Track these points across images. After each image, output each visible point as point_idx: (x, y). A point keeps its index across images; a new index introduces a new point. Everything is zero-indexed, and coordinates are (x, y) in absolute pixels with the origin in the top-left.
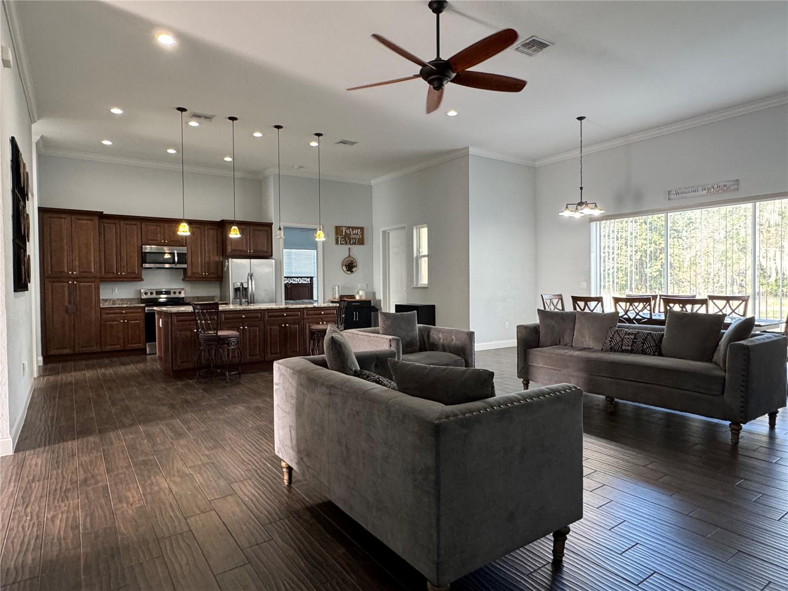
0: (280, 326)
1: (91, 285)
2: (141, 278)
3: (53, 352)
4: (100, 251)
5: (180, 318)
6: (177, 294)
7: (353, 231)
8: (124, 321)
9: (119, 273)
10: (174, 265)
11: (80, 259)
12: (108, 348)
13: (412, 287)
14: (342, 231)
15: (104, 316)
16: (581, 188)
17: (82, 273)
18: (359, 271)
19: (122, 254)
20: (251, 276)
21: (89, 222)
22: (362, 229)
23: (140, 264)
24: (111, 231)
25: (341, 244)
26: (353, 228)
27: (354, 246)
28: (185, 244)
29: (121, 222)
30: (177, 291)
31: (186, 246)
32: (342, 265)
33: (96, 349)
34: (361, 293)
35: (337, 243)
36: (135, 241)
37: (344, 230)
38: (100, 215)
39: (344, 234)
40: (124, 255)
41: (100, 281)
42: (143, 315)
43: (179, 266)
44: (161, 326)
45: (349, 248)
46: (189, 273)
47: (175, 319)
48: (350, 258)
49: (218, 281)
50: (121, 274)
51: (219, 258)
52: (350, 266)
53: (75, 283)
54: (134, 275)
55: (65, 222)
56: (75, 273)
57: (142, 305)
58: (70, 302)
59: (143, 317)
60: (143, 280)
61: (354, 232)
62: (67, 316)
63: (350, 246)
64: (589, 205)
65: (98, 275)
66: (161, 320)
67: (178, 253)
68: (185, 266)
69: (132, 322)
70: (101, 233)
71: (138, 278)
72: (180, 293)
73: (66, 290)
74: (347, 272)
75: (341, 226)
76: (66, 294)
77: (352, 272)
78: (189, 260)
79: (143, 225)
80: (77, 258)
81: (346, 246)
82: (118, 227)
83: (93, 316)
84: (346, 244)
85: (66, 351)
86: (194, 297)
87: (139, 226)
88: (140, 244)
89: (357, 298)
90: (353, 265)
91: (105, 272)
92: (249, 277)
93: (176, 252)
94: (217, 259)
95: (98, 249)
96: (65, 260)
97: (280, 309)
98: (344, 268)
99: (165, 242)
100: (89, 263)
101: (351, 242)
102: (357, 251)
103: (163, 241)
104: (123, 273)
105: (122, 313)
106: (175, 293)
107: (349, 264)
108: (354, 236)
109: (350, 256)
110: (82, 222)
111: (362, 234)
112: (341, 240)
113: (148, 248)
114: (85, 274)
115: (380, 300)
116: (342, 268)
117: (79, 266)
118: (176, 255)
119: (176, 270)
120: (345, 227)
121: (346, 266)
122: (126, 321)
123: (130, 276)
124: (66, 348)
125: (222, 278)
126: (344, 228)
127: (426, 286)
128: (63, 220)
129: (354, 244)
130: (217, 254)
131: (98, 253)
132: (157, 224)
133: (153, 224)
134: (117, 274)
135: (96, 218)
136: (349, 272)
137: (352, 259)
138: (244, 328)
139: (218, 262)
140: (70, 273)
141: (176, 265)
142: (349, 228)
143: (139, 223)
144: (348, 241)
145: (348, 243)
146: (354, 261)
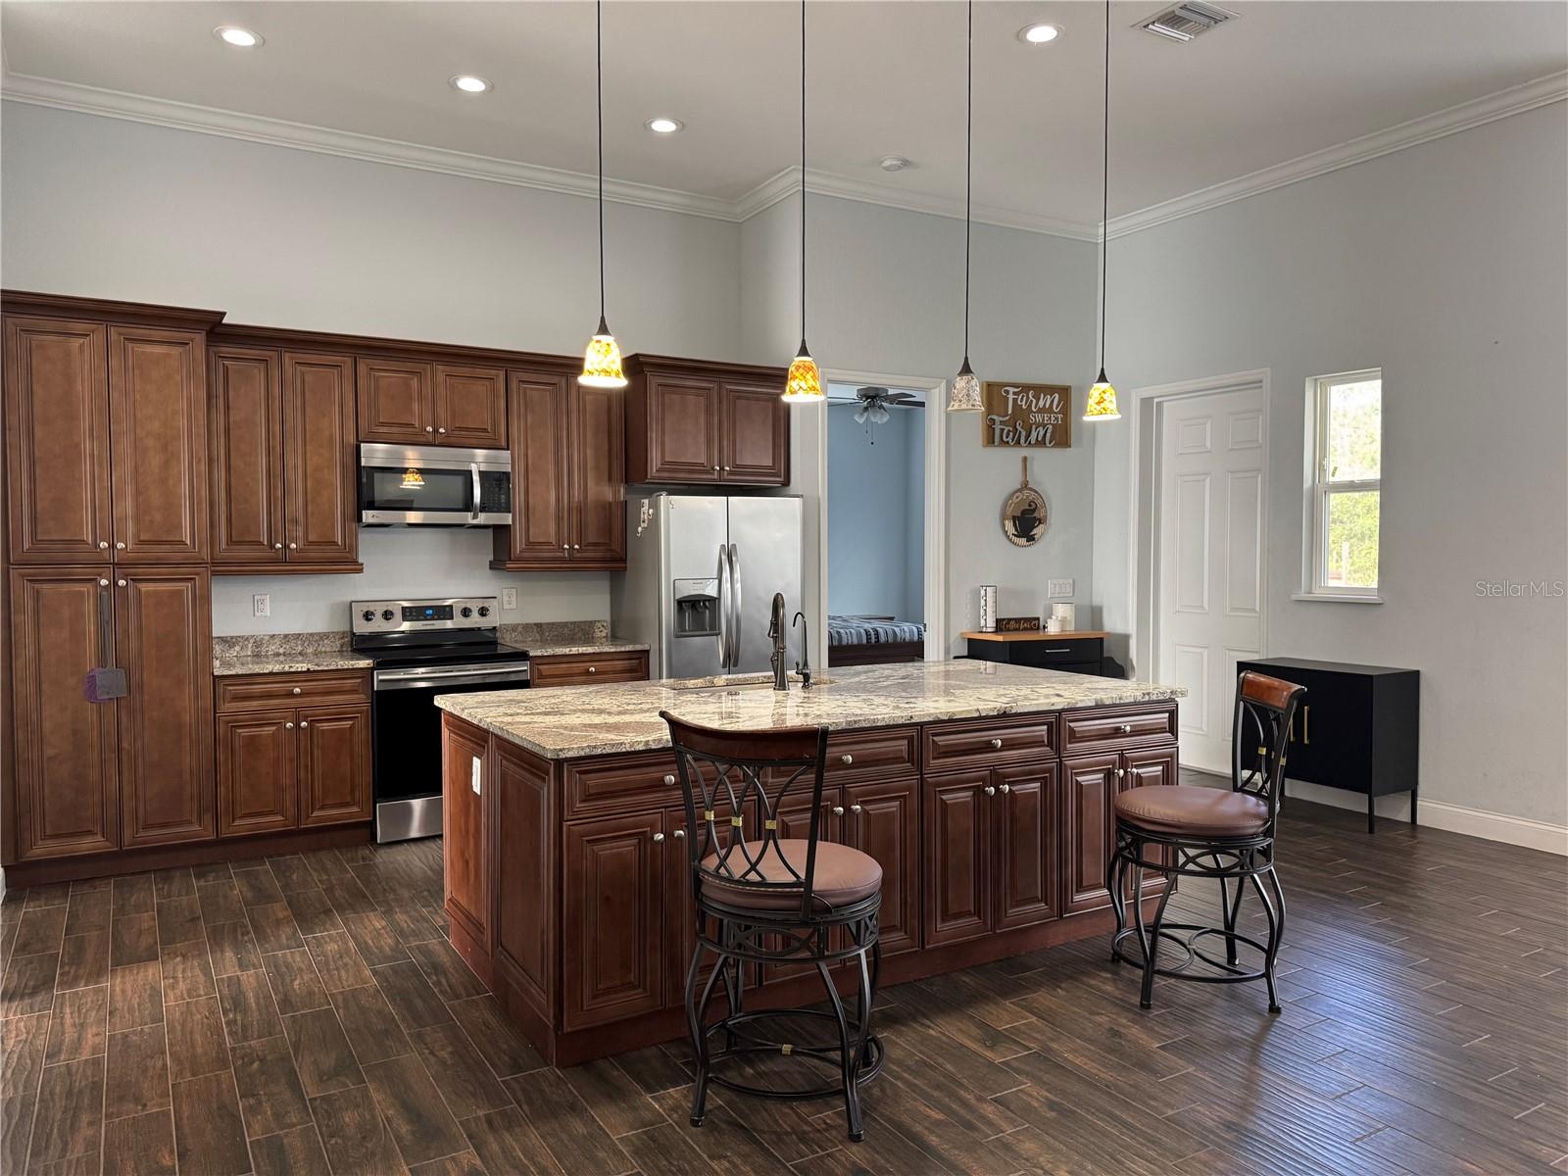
0: (979, 791)
1: (179, 593)
2: (355, 562)
3: (41, 849)
4: (210, 460)
5: (595, 781)
6: (475, 614)
7: (1038, 400)
8: (297, 725)
9: (279, 545)
10: (470, 515)
11: (138, 493)
12: (243, 826)
13: (1294, 597)
14: (1006, 400)
15: (228, 707)
17: (145, 547)
18: (1052, 535)
19: (290, 475)
20: (729, 554)
21: (175, 351)
22: (1064, 392)
23: (351, 509)
24: (251, 387)
25: (1002, 443)
26: (1040, 390)
27: (1039, 451)
28: (503, 443)
29: (287, 357)
30: (475, 607)
31: (508, 449)
32: (1003, 518)
33: (197, 830)
34: (1062, 611)
35: (990, 440)
36: (335, 425)
37: (1011, 397)
38: (211, 327)
39: (1010, 412)
40: (295, 478)
41: (215, 573)
42: (361, 700)
43: (483, 518)
44: (477, 789)
45: (1025, 459)
46: (518, 544)
47: (572, 782)
48: (1025, 492)
49: (607, 569)
50: (286, 546)
51: (616, 493)
52: (1026, 521)
53: (122, 583)
54: (329, 553)
55: (83, 348)
56: (121, 545)
57: (364, 663)
58: (102, 662)
59: (366, 707)
60: (360, 571)
61: (1041, 404)
62: (90, 709)
63: (1027, 452)
65: (206, 555)
66: (477, 762)
67: (481, 473)
68: (507, 519)
69: (326, 726)
70: (216, 397)
71: (345, 562)
72: (483, 612)
73: (89, 607)
74: (1016, 540)
75: (1006, 380)
76: (91, 627)
77: (1031, 539)
78: (518, 499)
79: (362, 368)
80: (129, 490)
81: (1017, 450)
82: (276, 374)
83: (188, 705)
84: (1018, 443)
85: (87, 845)
86: (527, 627)
87: (348, 370)
88: (351, 439)
89: (1053, 629)
90: (1036, 515)
91: (230, 541)
92: (724, 557)
93: (474, 468)
94: (608, 493)
95: (204, 455)
96: (87, 495)
97: (980, 718)
98: (1009, 526)
99: (436, 431)
100: (171, 507)
101: (1033, 438)
102: (1048, 467)
103: (429, 429)
104: (293, 546)
105: (291, 695)
106: (466, 612)
107: (1024, 512)
108: (1039, 418)
109: (1025, 485)
110: (149, 349)
111: (1065, 410)
112: (1002, 431)
113: (375, 454)
114: (161, 551)
115: (1126, 638)
116: (1004, 526)
117: (137, 519)
118: (476, 478)
119: (473, 530)
120: (1016, 385)
121: (1014, 518)
122: (304, 724)
123: (315, 553)
124: (90, 833)
125: (624, 560)
126: (1012, 390)
127: (1374, 598)
128: (76, 342)
129: (1041, 443)
130: (610, 480)
131: (204, 467)
132: (410, 366)
133: (394, 365)
134: (272, 546)
135: (199, 339)
136: (1023, 541)
138: (848, 810)
139: (610, 503)
140: (104, 545)
141: (475, 517)
142: (1025, 388)
143: (349, 361)
144: (1024, 433)
145: (1022, 441)
146: (1038, 502)
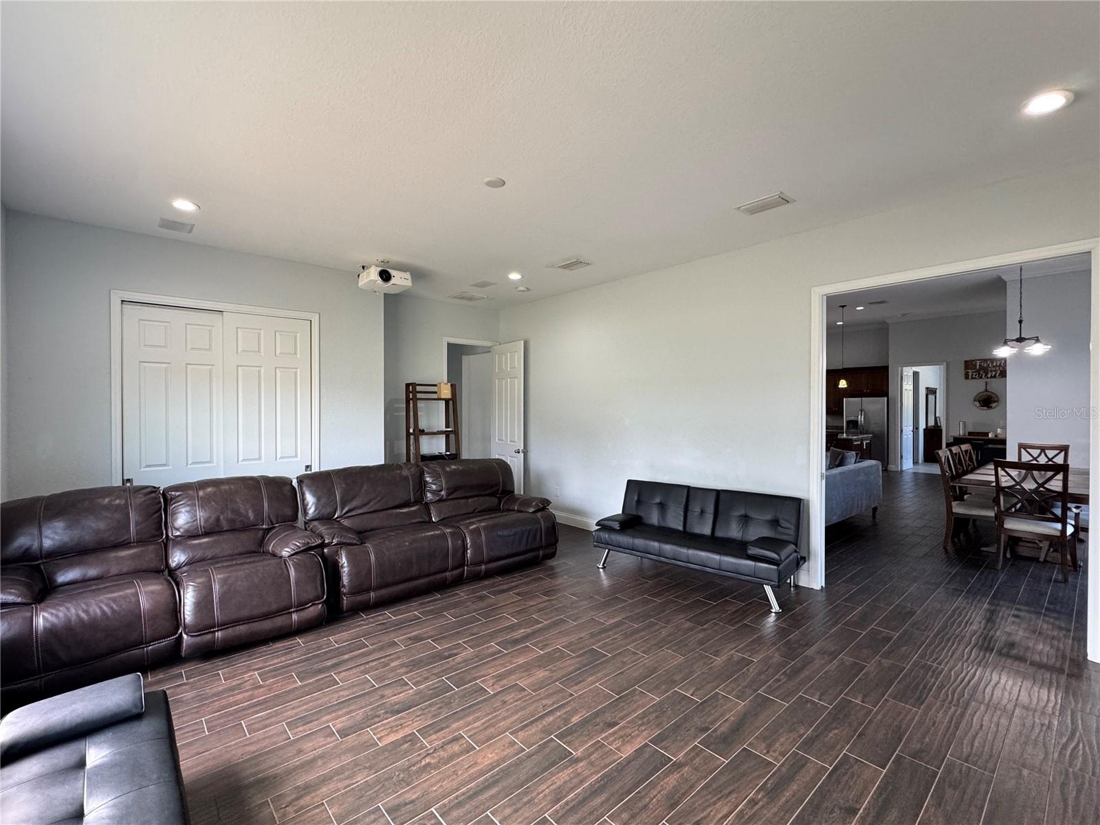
7: (992, 363)
14: (976, 365)
16: (1020, 322)
22: (1004, 361)
25: (972, 378)
26: (993, 360)
27: (994, 380)
32: (975, 400)
34: (999, 430)
35: (967, 377)
37: (978, 364)
39: (977, 368)
45: (986, 383)
48: (985, 393)
52: (987, 401)
61: (994, 364)
63: (987, 380)
64: (1009, 343)
74: (982, 408)
75: (974, 359)
77: (989, 408)
81: (981, 380)
84: (981, 377)
89: (991, 436)
90: (991, 401)
98: (977, 403)
101: (989, 375)
102: (994, 385)
107: (986, 399)
108: (993, 369)
109: (986, 390)
112: (973, 375)
116: (974, 403)
120: (979, 360)
121: (979, 402)
126: (978, 362)
129: (993, 377)
136: (986, 408)
137: (989, 394)
142: (985, 361)
144: (984, 374)
145: (983, 377)
146: (993, 396)
